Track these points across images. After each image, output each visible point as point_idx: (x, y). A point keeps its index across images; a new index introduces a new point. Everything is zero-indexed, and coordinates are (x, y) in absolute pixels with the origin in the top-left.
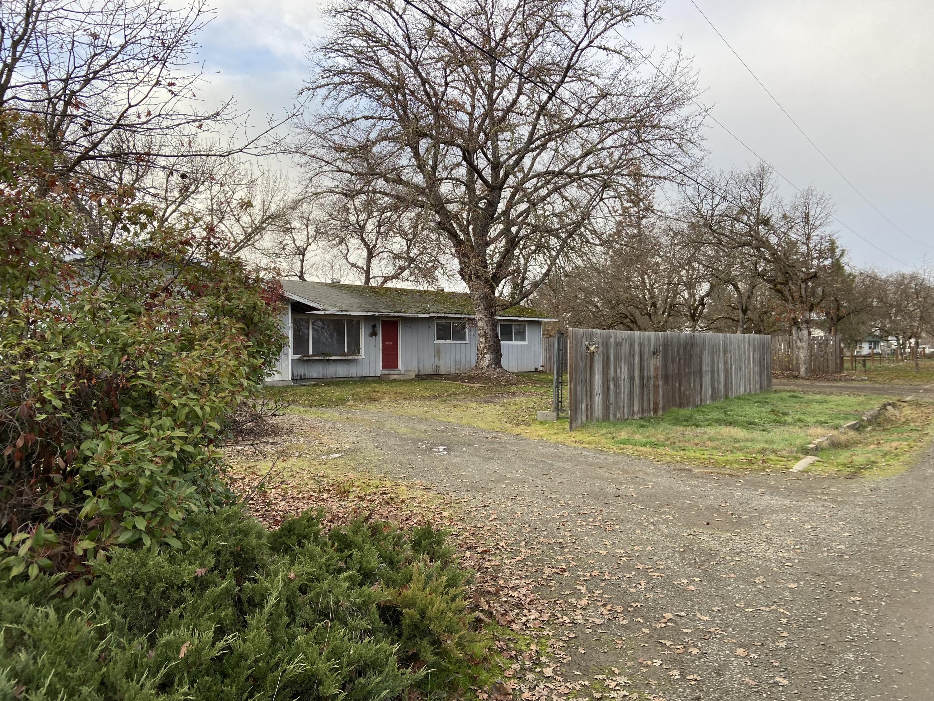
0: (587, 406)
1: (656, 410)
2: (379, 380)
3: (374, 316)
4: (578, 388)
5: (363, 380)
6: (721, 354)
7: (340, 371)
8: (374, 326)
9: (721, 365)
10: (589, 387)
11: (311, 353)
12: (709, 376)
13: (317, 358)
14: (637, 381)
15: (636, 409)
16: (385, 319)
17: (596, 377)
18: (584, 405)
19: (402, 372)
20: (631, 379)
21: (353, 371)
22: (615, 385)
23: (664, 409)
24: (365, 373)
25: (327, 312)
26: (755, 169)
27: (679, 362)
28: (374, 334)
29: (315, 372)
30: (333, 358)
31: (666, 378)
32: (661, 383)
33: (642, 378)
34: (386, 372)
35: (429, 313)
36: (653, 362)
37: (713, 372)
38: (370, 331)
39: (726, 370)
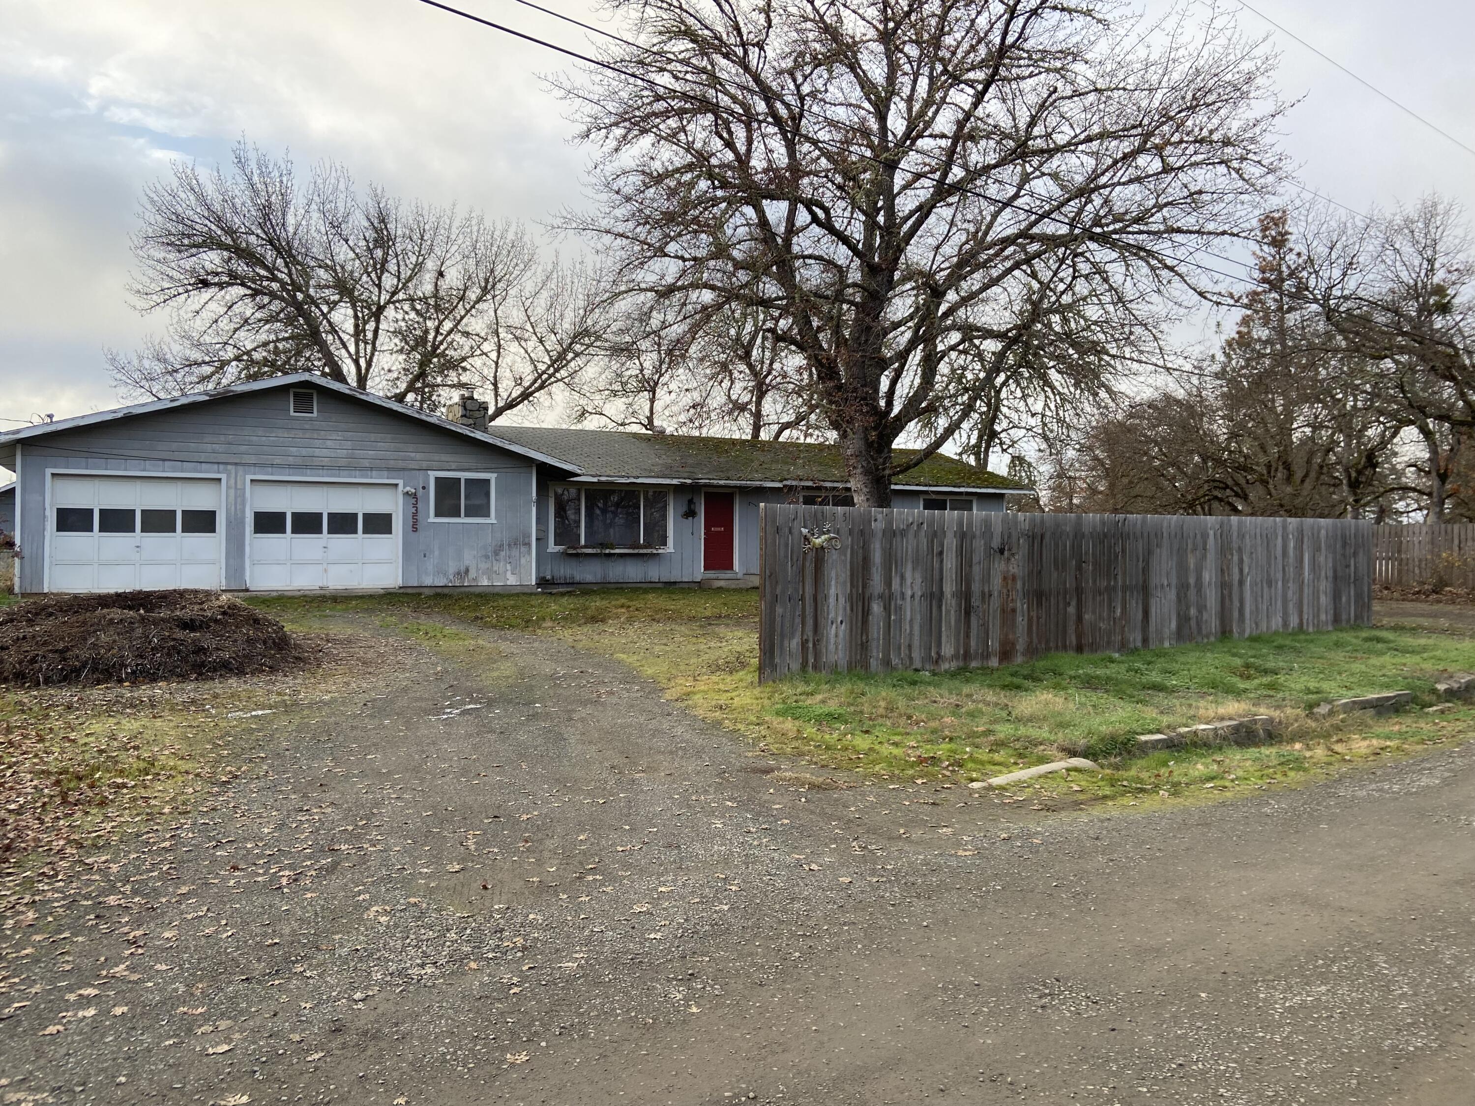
0: (804, 644)
1: (1006, 655)
2: (699, 588)
3: (683, 485)
4: (779, 610)
5: (670, 587)
6: (1211, 556)
7: (633, 572)
8: (691, 502)
9: (1209, 576)
10: (809, 610)
11: (583, 542)
12: (1172, 595)
13: (589, 551)
14: (950, 602)
15: (948, 650)
16: (711, 490)
17: (833, 592)
18: (795, 643)
19: (740, 576)
20: (934, 597)
21: (654, 572)
22: (887, 609)
23: (1032, 652)
24: (675, 576)
25: (603, 479)
26: (1412, 209)
27: (1079, 568)
28: (690, 513)
29: (589, 572)
30: (617, 551)
31: (1038, 596)
32: (1021, 606)
33: (965, 596)
34: (711, 574)
35: (781, 481)
36: (999, 567)
37: (1183, 588)
38: (684, 508)
39: (1224, 586)
